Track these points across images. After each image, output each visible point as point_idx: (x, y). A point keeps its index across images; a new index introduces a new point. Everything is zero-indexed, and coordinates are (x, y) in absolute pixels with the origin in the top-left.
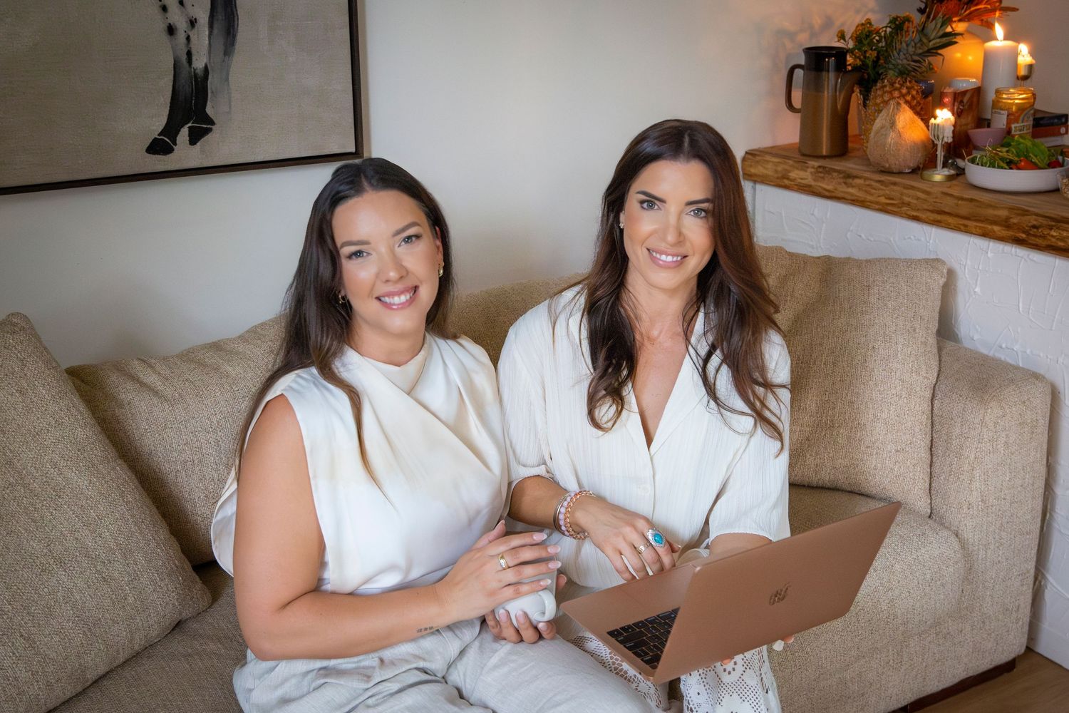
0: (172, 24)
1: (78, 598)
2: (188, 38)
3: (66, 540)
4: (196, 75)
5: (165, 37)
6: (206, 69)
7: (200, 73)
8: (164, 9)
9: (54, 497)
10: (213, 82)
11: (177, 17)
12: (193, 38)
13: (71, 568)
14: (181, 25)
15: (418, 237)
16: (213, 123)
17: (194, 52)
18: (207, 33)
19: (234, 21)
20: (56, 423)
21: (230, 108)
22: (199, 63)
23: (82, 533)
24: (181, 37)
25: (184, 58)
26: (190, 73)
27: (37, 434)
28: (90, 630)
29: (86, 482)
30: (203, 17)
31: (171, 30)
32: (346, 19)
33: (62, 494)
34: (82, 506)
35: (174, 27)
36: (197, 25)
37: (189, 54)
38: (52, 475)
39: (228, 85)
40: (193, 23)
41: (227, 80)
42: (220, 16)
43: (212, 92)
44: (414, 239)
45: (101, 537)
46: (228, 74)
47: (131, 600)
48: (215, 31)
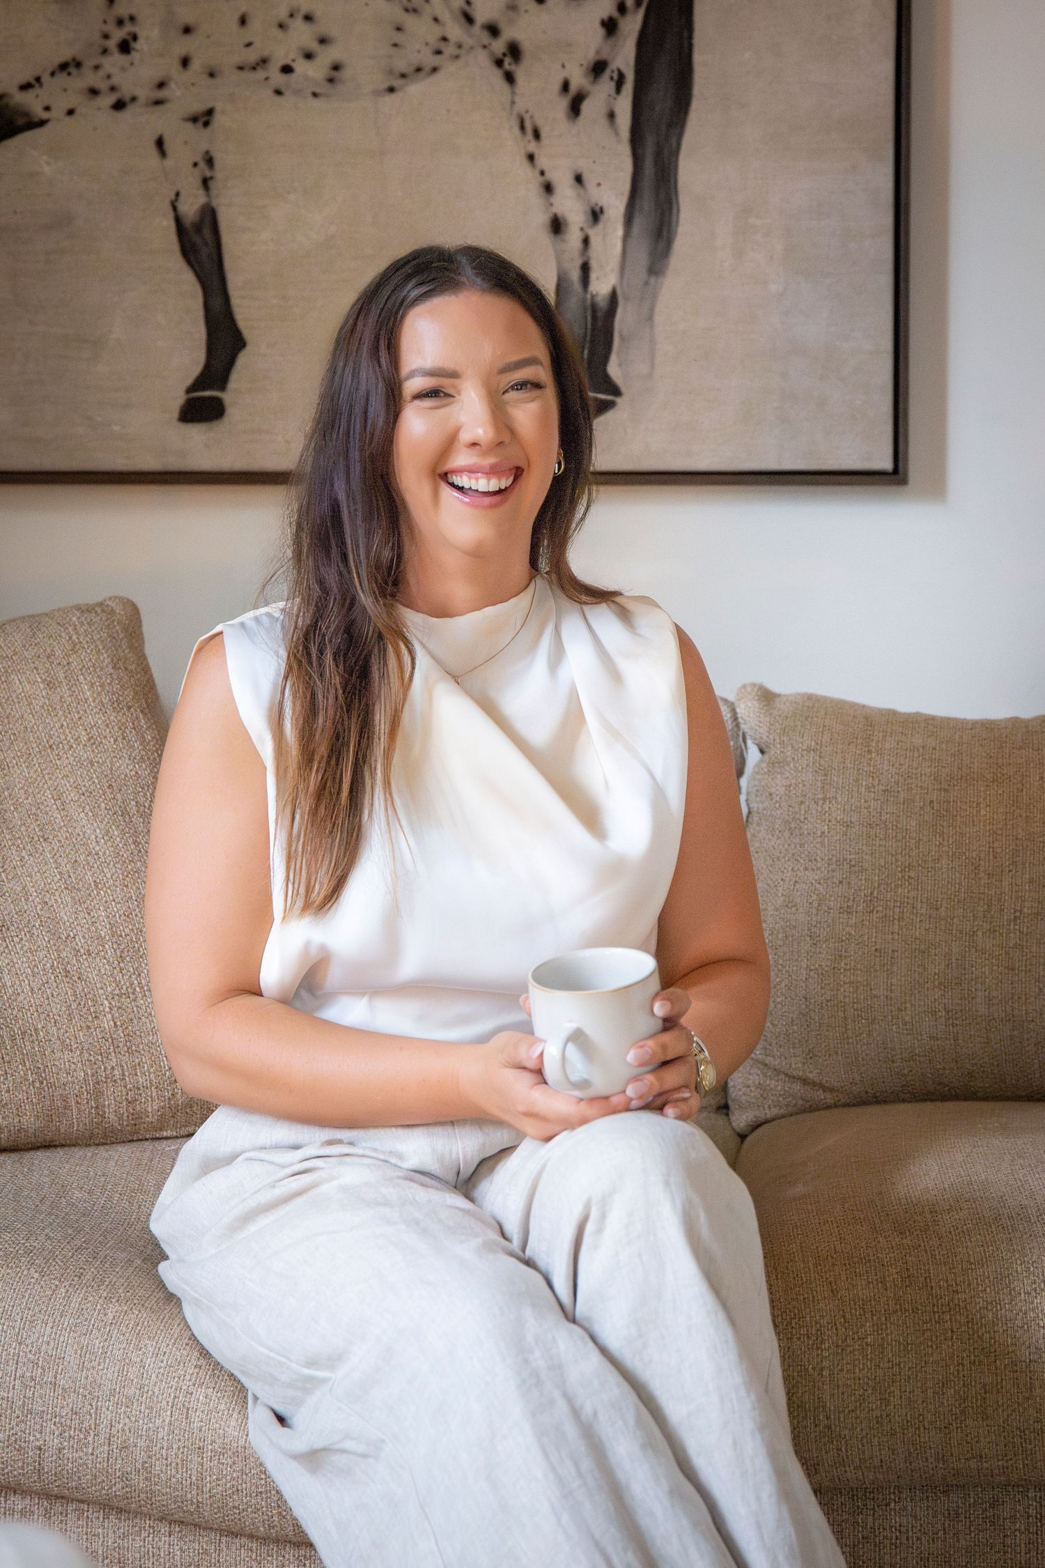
0: (559, 215)
1: (9, 984)
2: (586, 241)
3: (27, 900)
4: (594, 307)
5: (545, 238)
6: (613, 297)
7: (602, 302)
8: (548, 188)
9: (36, 839)
10: (624, 320)
11: (569, 205)
12: (595, 241)
13: (16, 939)
14: (576, 217)
15: (537, 386)
16: (616, 392)
17: (594, 264)
18: (620, 232)
19: (671, 213)
20: (89, 740)
21: (652, 366)
22: (601, 286)
23: (58, 898)
24: (573, 238)
25: (575, 275)
26: (584, 300)
27: (51, 747)
28: (13, 1039)
29: (98, 831)
30: (615, 206)
31: (557, 226)
32: (887, 219)
33: (51, 837)
34: (76, 861)
35: (562, 221)
36: (603, 218)
37: (585, 268)
38: (48, 809)
39: (652, 327)
40: (596, 215)
41: (650, 318)
42: (647, 202)
43: (622, 338)
44: (529, 386)
45: (89, 914)
46: (652, 310)
47: (107, 1023)
48: (636, 229)
